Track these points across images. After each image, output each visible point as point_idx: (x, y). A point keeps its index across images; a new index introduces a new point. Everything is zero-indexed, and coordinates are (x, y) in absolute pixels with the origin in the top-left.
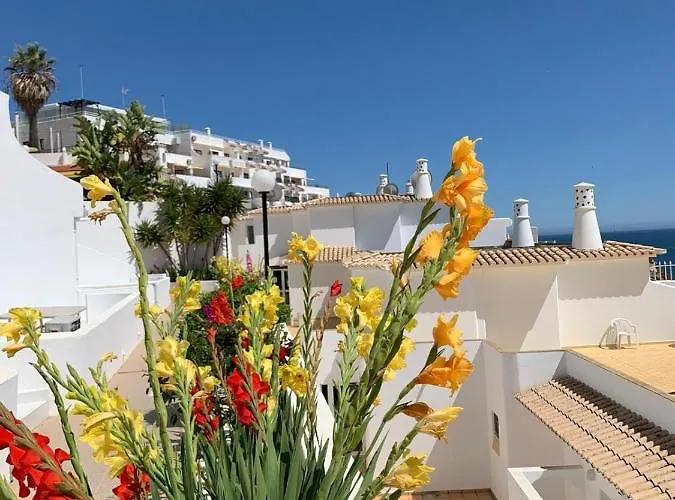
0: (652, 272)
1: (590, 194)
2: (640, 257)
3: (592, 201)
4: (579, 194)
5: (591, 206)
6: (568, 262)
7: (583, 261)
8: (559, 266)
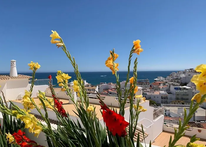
0: (29, 82)
1: (15, 63)
2: (27, 78)
3: (15, 64)
4: (12, 62)
5: (15, 66)
6: (10, 79)
7: (13, 79)
8: (8, 80)
